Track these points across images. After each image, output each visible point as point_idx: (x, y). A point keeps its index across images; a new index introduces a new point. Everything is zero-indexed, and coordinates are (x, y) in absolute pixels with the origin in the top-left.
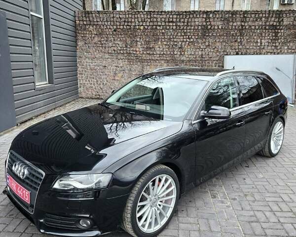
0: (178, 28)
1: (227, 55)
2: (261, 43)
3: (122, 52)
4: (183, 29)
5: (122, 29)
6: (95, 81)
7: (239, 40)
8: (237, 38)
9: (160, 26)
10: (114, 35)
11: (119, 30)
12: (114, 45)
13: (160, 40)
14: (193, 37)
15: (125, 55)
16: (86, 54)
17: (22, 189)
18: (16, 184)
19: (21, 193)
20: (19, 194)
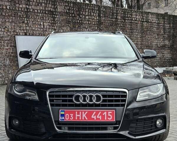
1: (17, 35)
2: (44, 26)
7: (26, 22)
8: (24, 20)
17: (100, 113)
18: (87, 112)
19: (98, 117)
20: (95, 119)
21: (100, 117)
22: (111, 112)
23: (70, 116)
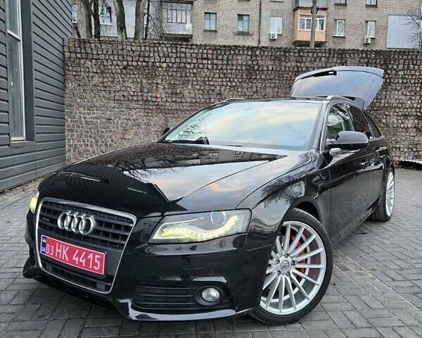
0: (215, 67)
3: (135, 98)
4: (222, 69)
5: (135, 67)
6: (94, 141)
9: (190, 64)
10: (124, 74)
11: (130, 68)
12: (123, 89)
13: (190, 83)
14: (236, 80)
15: (141, 103)
16: (79, 100)
17: (84, 253)
18: (68, 248)
19: (81, 261)
20: (77, 263)
21: (84, 261)
22: (99, 257)
23: (51, 248)
